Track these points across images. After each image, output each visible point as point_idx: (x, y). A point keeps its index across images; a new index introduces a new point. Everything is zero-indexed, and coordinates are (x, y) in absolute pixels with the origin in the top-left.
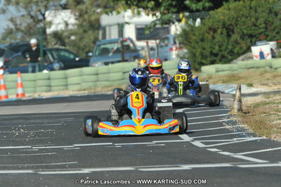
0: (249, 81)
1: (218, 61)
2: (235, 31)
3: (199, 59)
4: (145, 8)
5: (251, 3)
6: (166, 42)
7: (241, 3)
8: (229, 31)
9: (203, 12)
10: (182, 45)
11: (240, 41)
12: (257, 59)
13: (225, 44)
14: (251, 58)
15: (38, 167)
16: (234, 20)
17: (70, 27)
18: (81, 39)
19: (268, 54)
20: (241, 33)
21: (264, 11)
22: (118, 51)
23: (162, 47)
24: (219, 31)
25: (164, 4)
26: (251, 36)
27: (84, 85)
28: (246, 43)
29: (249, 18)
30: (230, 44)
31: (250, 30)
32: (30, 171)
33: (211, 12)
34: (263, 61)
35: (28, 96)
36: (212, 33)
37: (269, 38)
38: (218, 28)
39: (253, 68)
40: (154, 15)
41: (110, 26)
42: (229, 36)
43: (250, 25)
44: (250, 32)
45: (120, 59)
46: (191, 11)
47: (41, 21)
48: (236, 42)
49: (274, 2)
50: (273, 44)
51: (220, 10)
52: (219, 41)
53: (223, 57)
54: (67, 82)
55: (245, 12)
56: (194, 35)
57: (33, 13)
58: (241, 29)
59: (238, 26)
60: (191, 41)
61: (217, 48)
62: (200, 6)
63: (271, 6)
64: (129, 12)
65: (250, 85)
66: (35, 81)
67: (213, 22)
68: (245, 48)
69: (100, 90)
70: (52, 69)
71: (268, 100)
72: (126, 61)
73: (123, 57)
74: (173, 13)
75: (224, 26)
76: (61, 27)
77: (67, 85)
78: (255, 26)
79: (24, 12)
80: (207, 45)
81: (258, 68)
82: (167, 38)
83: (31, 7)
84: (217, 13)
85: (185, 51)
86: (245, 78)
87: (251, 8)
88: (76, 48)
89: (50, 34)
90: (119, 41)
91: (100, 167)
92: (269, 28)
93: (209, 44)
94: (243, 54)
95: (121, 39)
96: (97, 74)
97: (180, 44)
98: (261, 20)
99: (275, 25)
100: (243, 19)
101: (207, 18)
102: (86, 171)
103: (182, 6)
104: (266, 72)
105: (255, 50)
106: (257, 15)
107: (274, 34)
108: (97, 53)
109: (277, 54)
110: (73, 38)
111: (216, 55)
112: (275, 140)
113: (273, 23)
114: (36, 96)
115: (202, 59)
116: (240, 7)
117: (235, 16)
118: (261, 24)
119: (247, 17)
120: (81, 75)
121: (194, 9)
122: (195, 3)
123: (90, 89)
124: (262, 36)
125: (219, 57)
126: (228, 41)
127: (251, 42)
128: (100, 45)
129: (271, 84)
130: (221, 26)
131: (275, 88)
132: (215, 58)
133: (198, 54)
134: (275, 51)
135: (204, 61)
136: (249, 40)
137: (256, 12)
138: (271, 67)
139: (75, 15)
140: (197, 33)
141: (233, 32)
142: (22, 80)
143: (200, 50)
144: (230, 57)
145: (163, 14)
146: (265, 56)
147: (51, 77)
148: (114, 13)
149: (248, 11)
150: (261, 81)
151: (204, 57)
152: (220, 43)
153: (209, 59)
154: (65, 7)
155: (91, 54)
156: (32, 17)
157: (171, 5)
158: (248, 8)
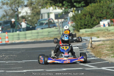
0: (98, 36)
1: (87, 28)
2: (94, 15)
3: (79, 27)
4: (58, 6)
5: (100, 4)
6: (67, 20)
7: (96, 4)
8: (92, 16)
9: (81, 8)
10: (73, 21)
11: (96, 19)
12: (102, 27)
13: (90, 21)
14: (100, 26)
15: (6, 70)
16: (94, 11)
17: (28, 14)
18: (33, 19)
19: (107, 25)
20: (96, 16)
21: (105, 8)
22: (47, 24)
23: (65, 22)
24: (87, 15)
25: (66, 5)
26: (100, 18)
27: (33, 37)
28: (98, 20)
29: (100, 10)
30: (92, 21)
31: (100, 15)
32: (3, 71)
33: (84, 8)
34: (105, 27)
35: (10, 42)
36: (84, 16)
37: (107, 18)
38: (87, 14)
39: (100, 30)
40: (61, 9)
41: (44, 13)
42: (91, 17)
43: (100, 13)
44: (100, 16)
45: (48, 27)
46: (76, 8)
47: (16, 11)
48: (94, 20)
49: (110, 4)
50: (108, 21)
51: (88, 7)
52: (87, 20)
53: (89, 26)
54: (26, 36)
55: (98, 8)
56: (77, 17)
57: (13, 8)
58: (96, 15)
59: (95, 14)
60: (76, 19)
61: (87, 22)
62: (80, 5)
63: (108, 5)
64: (51, 8)
65: (98, 37)
66: (13, 36)
67: (85, 12)
68: (98, 22)
69: (39, 39)
70: (20, 31)
71: (104, 43)
72: (50, 28)
73: (49, 26)
74: (69, 8)
75: (90, 13)
76: (25, 14)
77: (26, 37)
78: (102, 13)
79: (9, 8)
80: (83, 21)
81: (102, 30)
82: (67, 19)
83: (12, 6)
84: (87, 8)
85: (74, 23)
86: (97, 34)
87: (100, 6)
88: (31, 22)
89: (20, 17)
90: (47, 20)
91: (30, 69)
92: (108, 14)
93: (84, 21)
94: (97, 24)
95: (48, 19)
96: (38, 33)
97: (72, 20)
98: (104, 11)
99: (110, 13)
100: (97, 11)
101: (83, 10)
102: (25, 71)
103: (73, 5)
104: (105, 32)
105: (102, 23)
106: (103, 9)
107: (110, 17)
108: (39, 24)
109: (110, 25)
110: (29, 18)
111: (86, 25)
112: (103, 59)
113: (109, 12)
114: (13, 42)
115: (81, 27)
116: (96, 6)
117: (94, 9)
118: (104, 13)
119: (99, 10)
120: (32, 33)
121: (78, 7)
122: (78, 4)
123: (35, 39)
124: (105, 18)
125: (88, 26)
126: (91, 20)
127: (100, 20)
128: (40, 21)
129: (106, 37)
130: (88, 13)
131: (108, 38)
132: (86, 26)
133: (79, 25)
134: (110, 23)
135: (81, 28)
136: (99, 19)
137: (102, 7)
138: (107, 30)
139: (30, 9)
140: (78, 16)
141: (93, 16)
142: (8, 36)
143: (80, 23)
144: (92, 26)
145: (65, 9)
146: (105, 25)
147: (20, 34)
148: (46, 8)
149: (99, 8)
150: (103, 36)
151: (81, 26)
152: (88, 21)
153: (83, 27)
154: (26, 6)
155: (36, 25)
156: (13, 10)
157: (68, 5)
158: (99, 6)
